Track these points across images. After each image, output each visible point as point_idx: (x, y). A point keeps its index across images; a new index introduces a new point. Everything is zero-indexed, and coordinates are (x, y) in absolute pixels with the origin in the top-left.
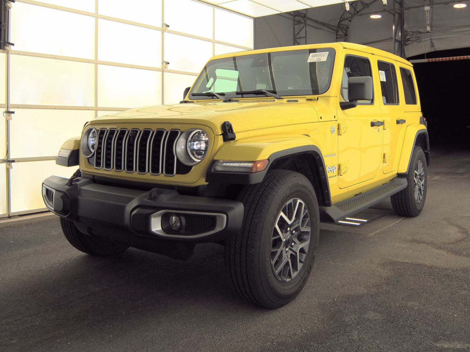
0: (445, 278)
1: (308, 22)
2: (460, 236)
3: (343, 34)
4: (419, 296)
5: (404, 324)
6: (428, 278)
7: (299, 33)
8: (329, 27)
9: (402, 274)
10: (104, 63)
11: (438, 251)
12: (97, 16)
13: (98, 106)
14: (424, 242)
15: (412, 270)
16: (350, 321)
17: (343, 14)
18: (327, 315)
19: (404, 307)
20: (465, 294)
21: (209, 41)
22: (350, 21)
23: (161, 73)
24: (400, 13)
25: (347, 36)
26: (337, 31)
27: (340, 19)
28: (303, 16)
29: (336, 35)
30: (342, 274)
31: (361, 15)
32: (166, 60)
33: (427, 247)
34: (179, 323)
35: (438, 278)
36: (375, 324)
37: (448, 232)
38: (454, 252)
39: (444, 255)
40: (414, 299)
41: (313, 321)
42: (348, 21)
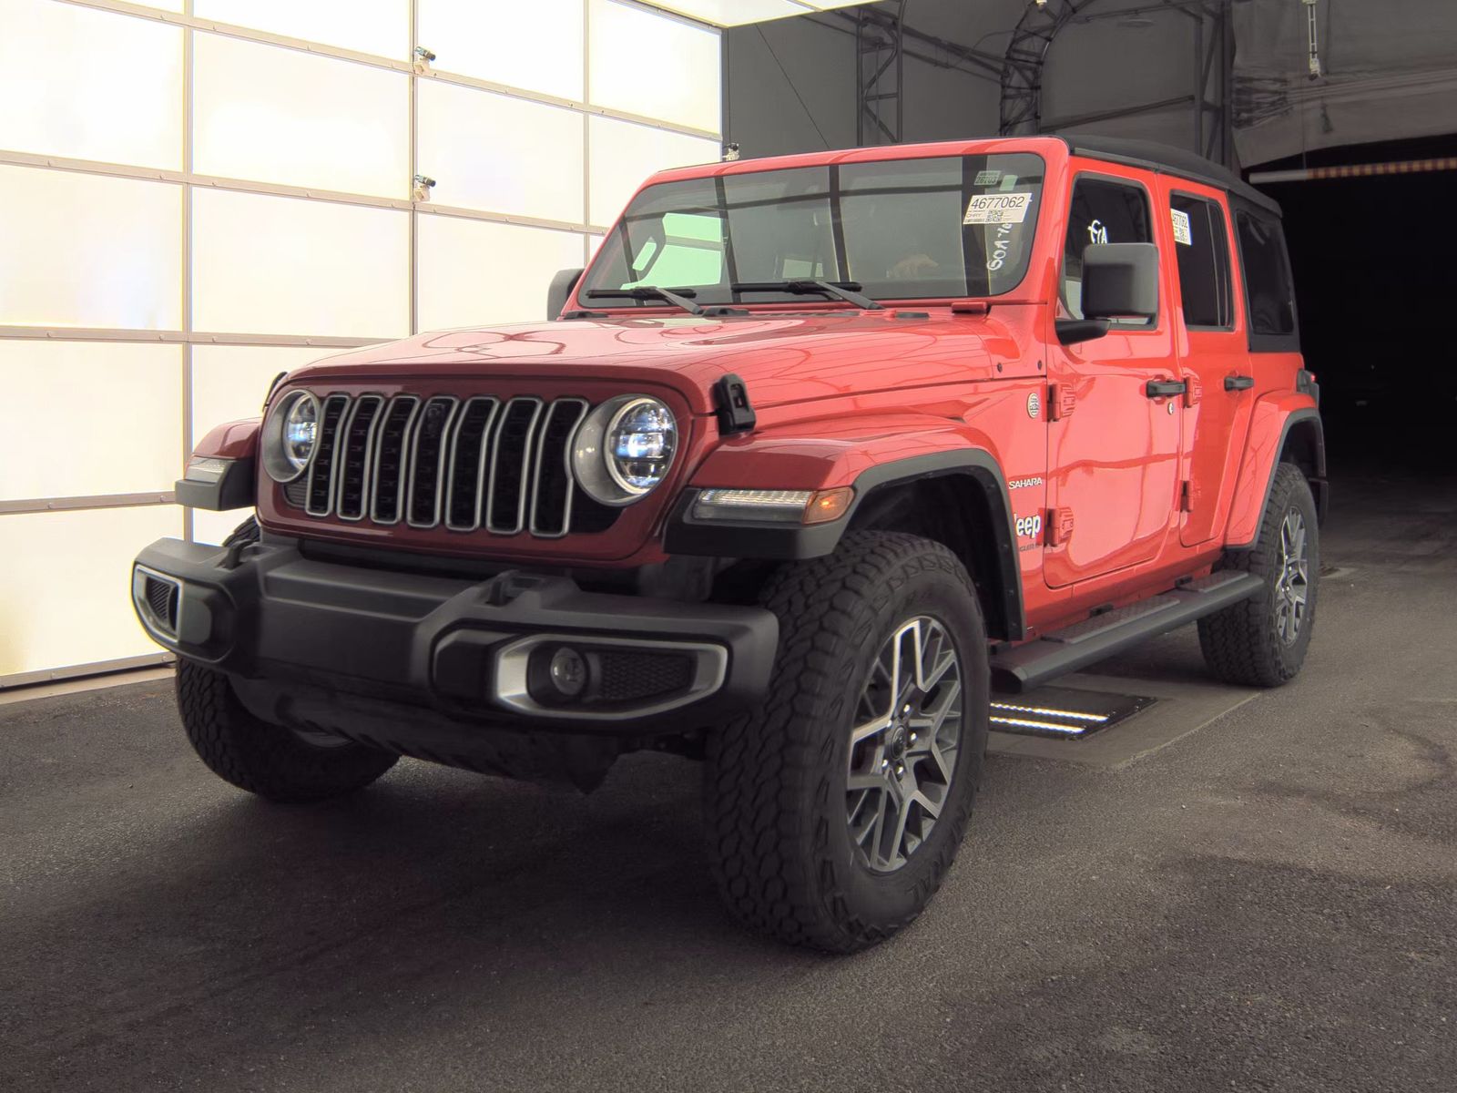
0: (1370, 914)
1: (908, 43)
2: (1421, 770)
3: (1025, 85)
4: (1283, 975)
5: (1231, 1068)
6: (1313, 912)
7: (874, 80)
8: (972, 59)
9: (1224, 900)
10: (214, 184)
11: (1348, 823)
12: (190, 24)
13: (194, 330)
14: (1299, 792)
15: (1258, 885)
16: (1049, 1060)
17: (1026, 15)
18: (969, 1038)
19: (1233, 1010)
20: (1441, 969)
21: (571, 106)
22: (1049, 39)
23: (406, 216)
24: (1220, 13)
25: (1039, 91)
26: (1004, 74)
27: (1015, 33)
28: (891, 21)
29: (1003, 87)
30: (1020, 900)
31: (1087, 20)
32: (424, 172)
33: (1311, 807)
34: (467, 1066)
35: (1347, 913)
36: (1133, 1071)
37: (1380, 756)
38: (1401, 825)
39: (1367, 837)
40: (1267, 986)
41: (923, 1059)
42: (1044, 41)
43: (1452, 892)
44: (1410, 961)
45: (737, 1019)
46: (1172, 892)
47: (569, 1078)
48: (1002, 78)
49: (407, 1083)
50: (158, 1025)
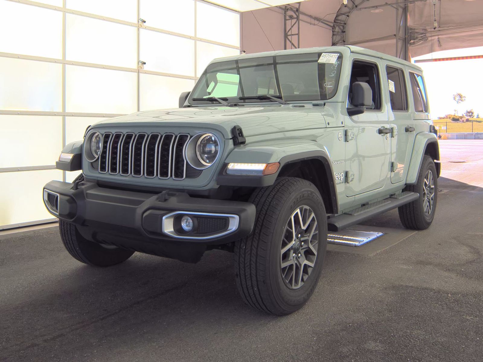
0: (454, 304)
1: (301, 17)
2: (470, 256)
3: (340, 31)
4: (425, 324)
5: (408, 355)
6: (435, 303)
7: (290, 29)
8: (322, 22)
9: (406, 299)
11: (446, 274)
12: (64, 11)
13: (66, 112)
14: (430, 264)
15: (417, 294)
16: (348, 352)
17: (340, 8)
18: (322, 345)
19: (409, 336)
20: (477, 322)
21: (190, 38)
22: (348, 16)
23: (136, 74)
24: (404, 7)
25: (345, 33)
26: (333, 27)
27: (337, 14)
28: (296, 10)
29: (333, 32)
30: (338, 299)
31: (361, 9)
32: (142, 59)
33: (434, 269)
34: (156, 354)
35: (446, 304)
36: (375, 356)
37: (457, 252)
38: (464, 275)
39: (453, 279)
40: (420, 328)
41: (307, 352)
42: (346, 16)
43: (481, 297)
44: (467, 320)
45: (245, 339)
46: (388, 297)
47: (190, 358)
48: (332, 29)
49: (136, 360)
50: (54, 340)
